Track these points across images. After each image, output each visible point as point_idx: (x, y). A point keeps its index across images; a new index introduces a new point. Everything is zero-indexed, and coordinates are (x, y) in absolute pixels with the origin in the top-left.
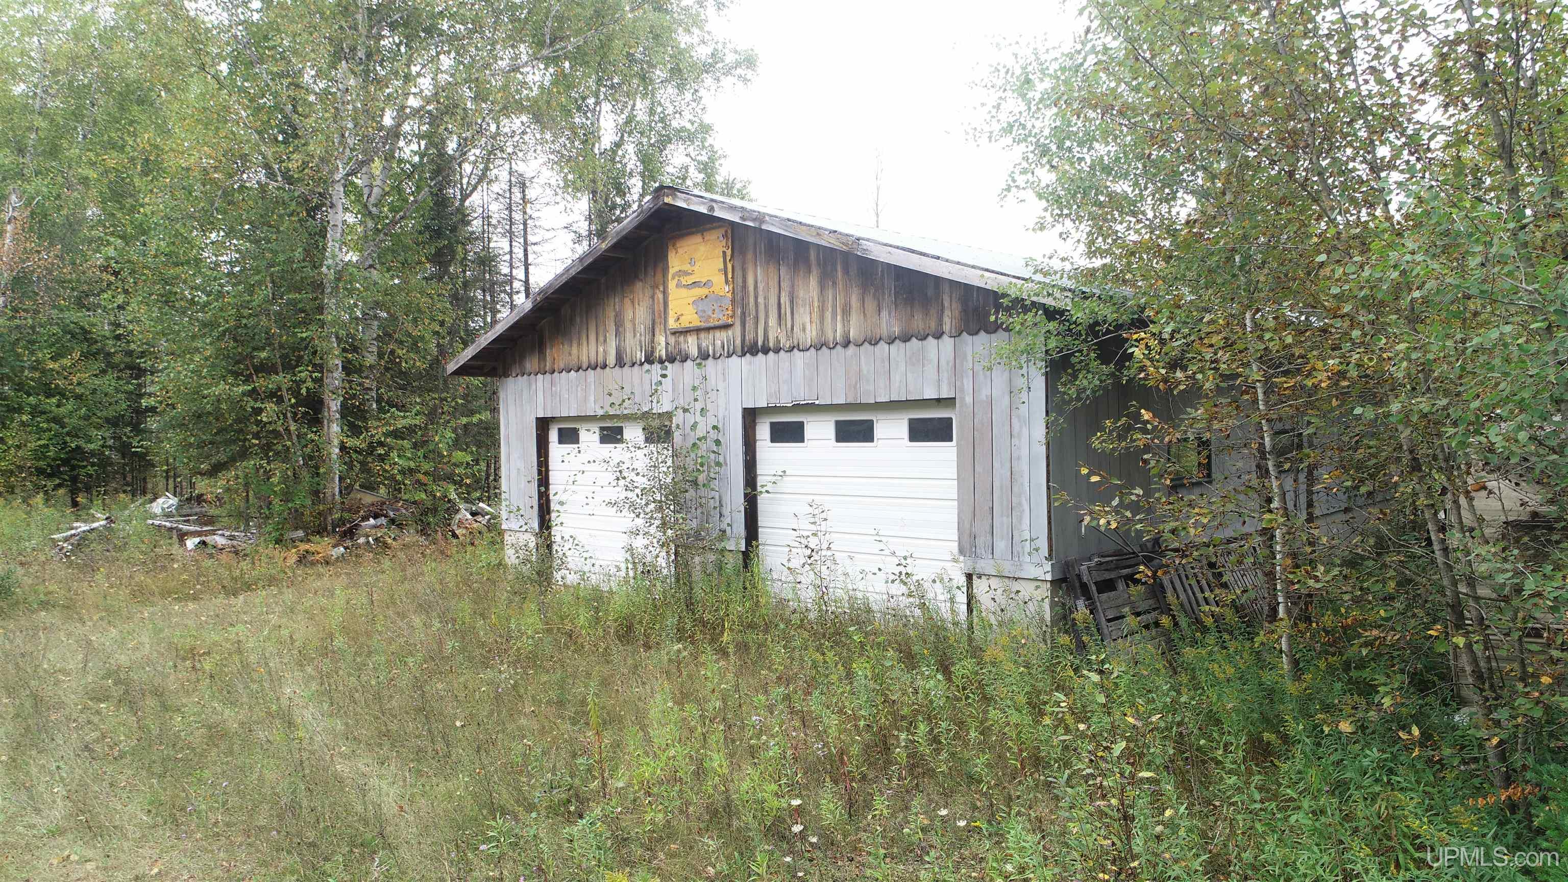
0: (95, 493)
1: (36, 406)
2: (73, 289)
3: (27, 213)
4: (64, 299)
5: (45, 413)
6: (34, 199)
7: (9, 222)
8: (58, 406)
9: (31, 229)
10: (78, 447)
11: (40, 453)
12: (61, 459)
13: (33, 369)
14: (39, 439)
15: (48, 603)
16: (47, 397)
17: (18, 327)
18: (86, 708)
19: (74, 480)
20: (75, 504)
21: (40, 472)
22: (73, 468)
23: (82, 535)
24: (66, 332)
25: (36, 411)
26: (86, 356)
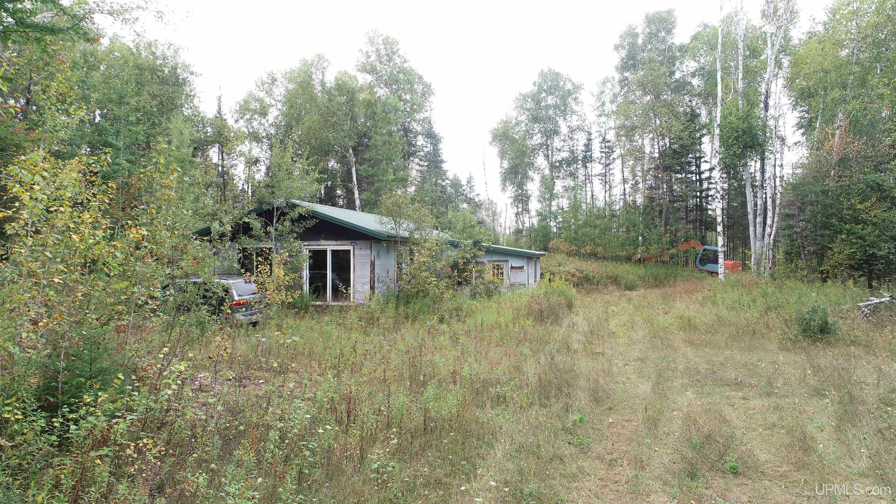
0: (882, 280)
1: (850, 230)
2: (872, 161)
3: (848, 121)
4: (867, 168)
5: (854, 234)
6: (851, 113)
7: (838, 129)
8: (862, 230)
9: (849, 131)
10: (873, 253)
11: (852, 256)
12: (863, 260)
13: (849, 209)
14: (851, 248)
15: (855, 342)
16: (856, 225)
17: (841, 186)
18: (878, 408)
19: (871, 272)
20: (870, 286)
21: (851, 267)
22: (870, 265)
23: (875, 305)
24: (867, 187)
25: (850, 233)
26: (879, 199)
